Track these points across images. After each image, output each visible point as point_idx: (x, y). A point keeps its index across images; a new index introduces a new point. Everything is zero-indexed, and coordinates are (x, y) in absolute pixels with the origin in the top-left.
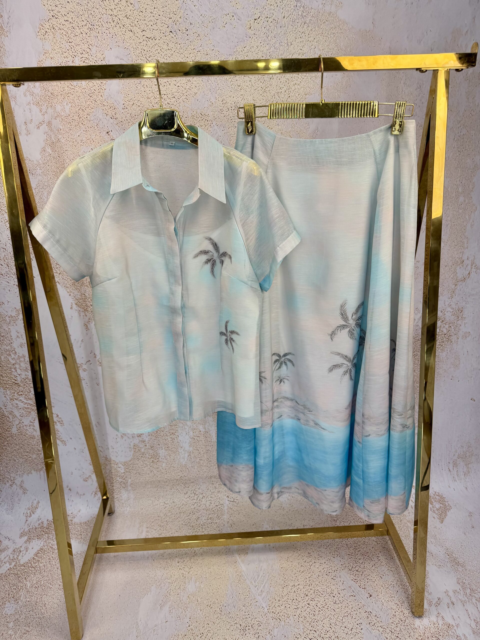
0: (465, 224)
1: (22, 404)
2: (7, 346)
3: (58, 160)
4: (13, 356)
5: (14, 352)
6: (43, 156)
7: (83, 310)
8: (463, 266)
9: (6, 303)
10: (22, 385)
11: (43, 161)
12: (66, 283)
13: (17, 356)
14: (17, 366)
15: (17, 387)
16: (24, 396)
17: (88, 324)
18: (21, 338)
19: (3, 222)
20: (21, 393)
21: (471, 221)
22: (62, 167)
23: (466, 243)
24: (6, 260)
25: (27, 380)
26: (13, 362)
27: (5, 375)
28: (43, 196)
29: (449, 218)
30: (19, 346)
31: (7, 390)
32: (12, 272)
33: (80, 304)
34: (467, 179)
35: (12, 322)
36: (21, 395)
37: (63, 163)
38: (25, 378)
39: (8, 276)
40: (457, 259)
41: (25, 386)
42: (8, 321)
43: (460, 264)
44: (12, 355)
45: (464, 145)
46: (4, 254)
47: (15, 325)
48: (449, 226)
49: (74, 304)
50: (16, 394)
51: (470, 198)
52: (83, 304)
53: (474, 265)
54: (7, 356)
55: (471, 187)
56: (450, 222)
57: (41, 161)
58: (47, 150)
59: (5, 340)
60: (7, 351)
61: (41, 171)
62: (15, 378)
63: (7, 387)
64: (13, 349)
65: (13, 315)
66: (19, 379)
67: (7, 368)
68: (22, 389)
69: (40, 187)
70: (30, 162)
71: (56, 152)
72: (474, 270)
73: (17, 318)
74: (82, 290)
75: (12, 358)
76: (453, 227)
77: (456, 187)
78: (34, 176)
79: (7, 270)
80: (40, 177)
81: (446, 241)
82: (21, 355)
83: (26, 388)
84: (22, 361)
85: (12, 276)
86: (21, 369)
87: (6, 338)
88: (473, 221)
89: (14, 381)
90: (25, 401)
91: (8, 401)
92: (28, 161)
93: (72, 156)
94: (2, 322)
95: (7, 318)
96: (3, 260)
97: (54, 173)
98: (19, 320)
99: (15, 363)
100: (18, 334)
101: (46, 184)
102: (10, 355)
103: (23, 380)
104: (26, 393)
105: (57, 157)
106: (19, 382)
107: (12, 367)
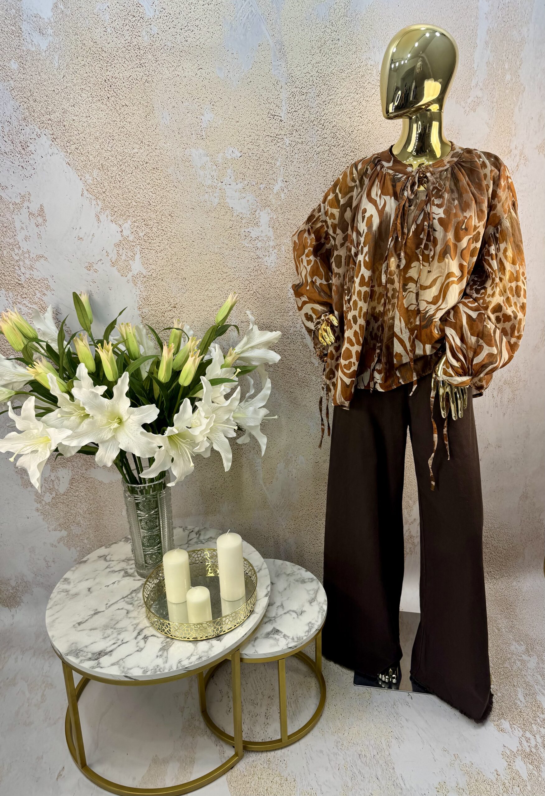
0: (512, 107)
1: (26, 309)
2: (10, 239)
3: (71, 18)
4: (16, 251)
5: (17, 246)
6: (55, 13)
7: (95, 198)
8: (511, 156)
9: (10, 187)
10: (26, 286)
11: (55, 18)
12: (76, 165)
13: (21, 251)
14: (21, 263)
15: (20, 289)
16: (28, 299)
17: (100, 215)
18: (25, 230)
19: (9, 90)
20: (25, 296)
21: (519, 103)
22: (75, 27)
23: (514, 129)
24: (10, 136)
25: (31, 280)
26: (17, 258)
27: (8, 273)
28: (54, 60)
29: (495, 100)
30: (24, 240)
31: (10, 292)
32: (17, 150)
33: (92, 190)
34: (514, 54)
35: (16, 210)
36: (25, 298)
37: (76, 22)
38: (29, 278)
39: (13, 154)
40: (504, 148)
41: (30, 288)
42: (12, 208)
43: (507, 154)
44: (15, 249)
45: (509, 15)
46: (8, 128)
47: (19, 214)
48: (495, 109)
49: (85, 190)
50: (19, 297)
51: (518, 76)
52: (95, 190)
53: (523, 156)
54: (10, 251)
55: (518, 63)
56: (495, 104)
57: (52, 19)
58: (60, 6)
59: (8, 231)
60: (10, 244)
61: (52, 31)
62: (19, 278)
63: (9, 288)
64: (16, 243)
65: (17, 202)
66: (22, 278)
67: (10, 265)
68: (26, 291)
69: (51, 49)
70: (40, 20)
71: (69, 9)
72: (522, 161)
73: (21, 205)
74: (94, 174)
75: (16, 253)
76: (500, 110)
77: (502, 63)
78: (45, 36)
79: (12, 148)
80: (51, 38)
81: (492, 126)
82: (25, 250)
83: (30, 290)
84: (26, 257)
85: (17, 155)
86: (25, 267)
87: (9, 229)
88: (521, 104)
89: (17, 281)
90: (30, 306)
91: (10, 305)
92: (38, 18)
93: (86, 14)
94: (5, 209)
95: (11, 205)
96: (7, 136)
97: (66, 34)
98: (24, 208)
99: (19, 260)
100: (22, 225)
101: (57, 46)
102: (14, 249)
103: (27, 280)
104: (31, 296)
105: (70, 15)
106: (23, 282)
107: (16, 264)
